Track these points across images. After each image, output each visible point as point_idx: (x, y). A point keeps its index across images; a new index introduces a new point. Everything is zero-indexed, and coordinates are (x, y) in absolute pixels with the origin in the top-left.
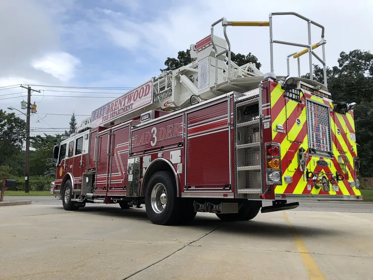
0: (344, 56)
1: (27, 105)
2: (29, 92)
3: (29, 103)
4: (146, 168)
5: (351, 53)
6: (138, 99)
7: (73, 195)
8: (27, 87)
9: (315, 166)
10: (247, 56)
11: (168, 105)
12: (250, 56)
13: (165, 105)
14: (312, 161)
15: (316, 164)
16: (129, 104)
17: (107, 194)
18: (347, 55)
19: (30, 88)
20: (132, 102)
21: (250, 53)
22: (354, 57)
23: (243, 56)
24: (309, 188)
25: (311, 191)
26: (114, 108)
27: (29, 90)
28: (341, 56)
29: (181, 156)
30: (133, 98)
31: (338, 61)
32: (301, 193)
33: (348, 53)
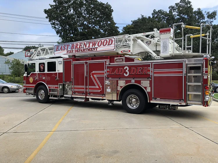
0: (155, 12)
4: (121, 87)
5: (159, 11)
6: (102, 46)
7: (49, 95)
10: (106, 5)
11: (124, 52)
12: (107, 4)
13: (121, 52)
16: (93, 47)
17: (86, 97)
18: (157, 12)
20: (96, 46)
21: (107, 3)
22: (160, 13)
23: (104, 4)
26: (78, 47)
28: (154, 12)
29: (150, 84)
30: (97, 44)
31: (152, 14)
33: (157, 11)
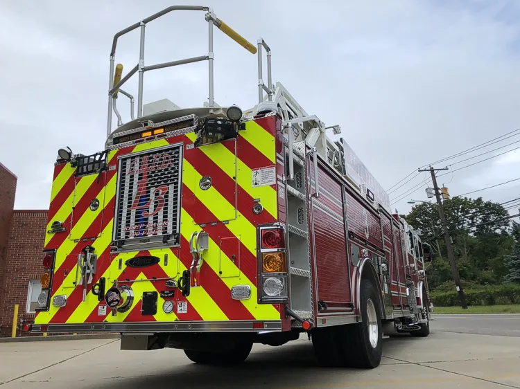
1: (434, 192)
2: (433, 175)
3: (436, 189)
8: (429, 168)
9: (121, 271)
14: (115, 263)
15: (124, 266)
19: (432, 168)
24: (102, 312)
25: (105, 317)
27: (432, 171)
32: (83, 322)
